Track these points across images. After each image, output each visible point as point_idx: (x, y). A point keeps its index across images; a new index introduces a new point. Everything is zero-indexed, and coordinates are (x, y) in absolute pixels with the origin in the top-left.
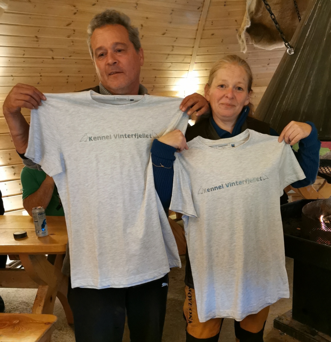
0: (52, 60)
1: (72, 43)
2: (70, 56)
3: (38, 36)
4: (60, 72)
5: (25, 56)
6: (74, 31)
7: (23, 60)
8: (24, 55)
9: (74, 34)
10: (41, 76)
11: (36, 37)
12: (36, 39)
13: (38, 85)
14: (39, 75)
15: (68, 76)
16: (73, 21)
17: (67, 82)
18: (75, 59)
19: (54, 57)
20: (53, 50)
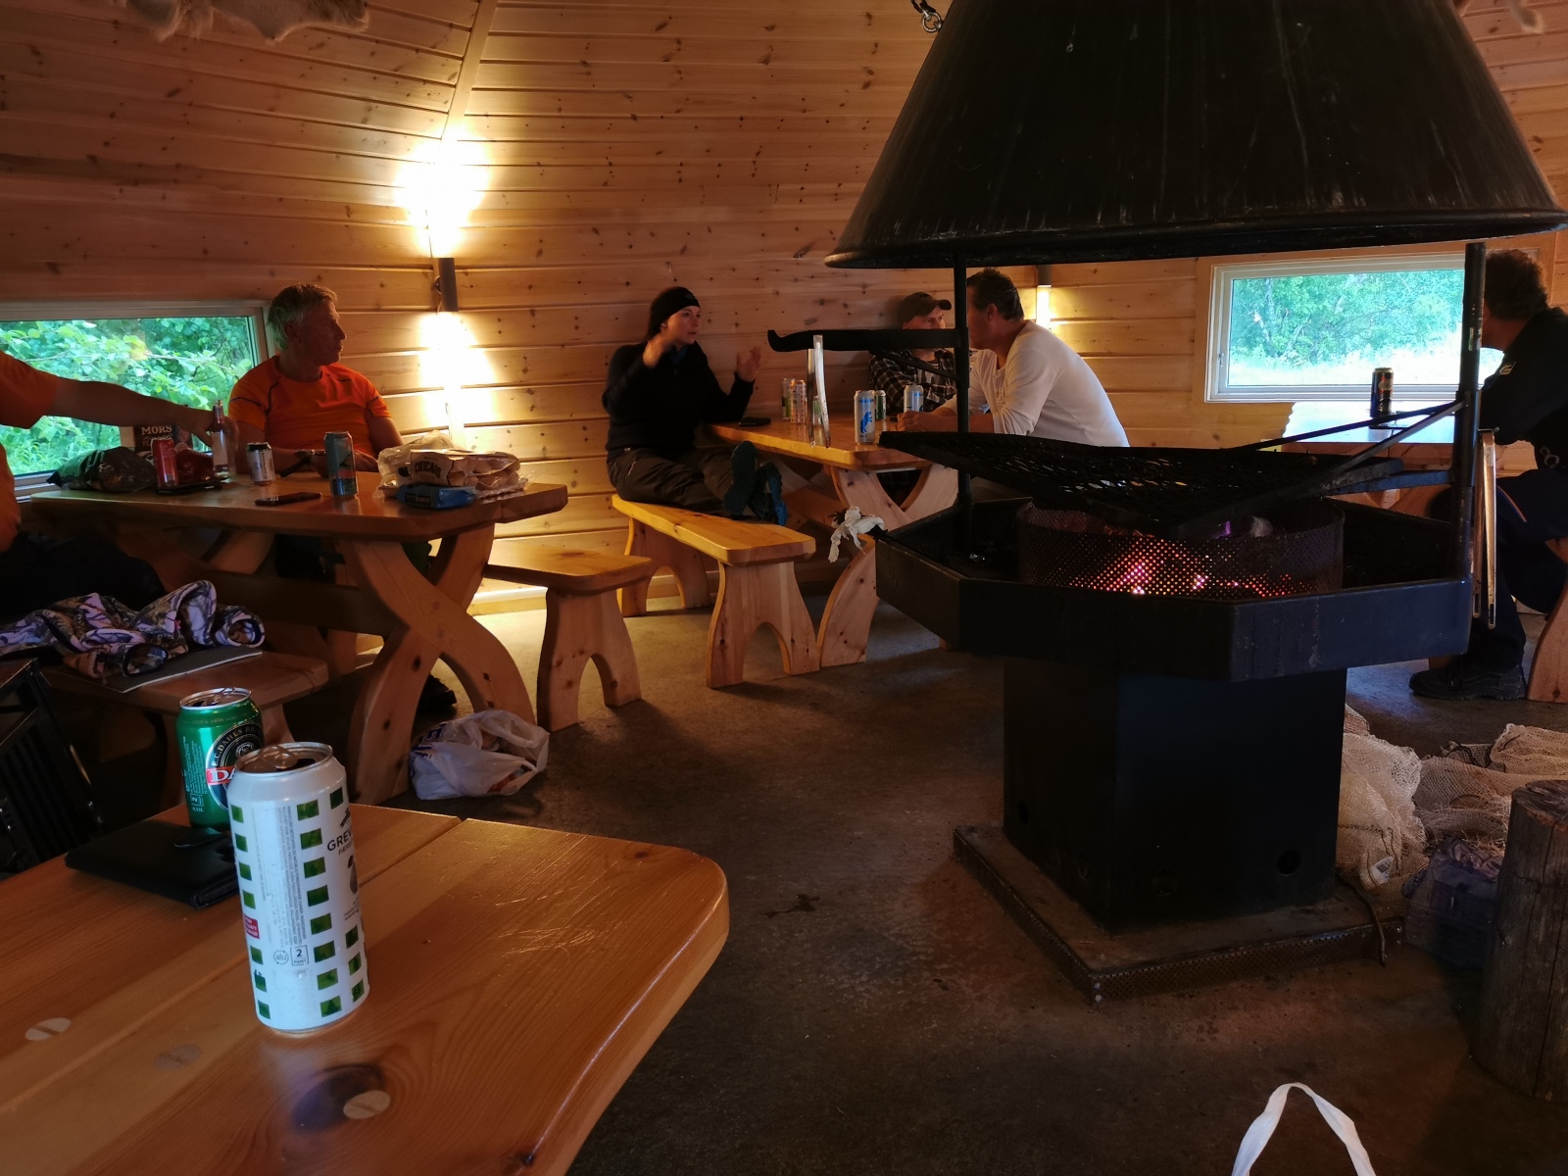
0: (632, 122)
1: (678, 76)
2: (678, 111)
3: (588, 61)
4: (659, 153)
5: (563, 114)
6: (679, 42)
7: (560, 122)
8: (560, 110)
9: (679, 50)
10: (610, 164)
11: (585, 63)
12: (585, 69)
13: (605, 188)
14: (605, 162)
15: (681, 164)
16: (670, 18)
17: (680, 181)
18: (692, 118)
19: (638, 115)
20: (630, 95)
